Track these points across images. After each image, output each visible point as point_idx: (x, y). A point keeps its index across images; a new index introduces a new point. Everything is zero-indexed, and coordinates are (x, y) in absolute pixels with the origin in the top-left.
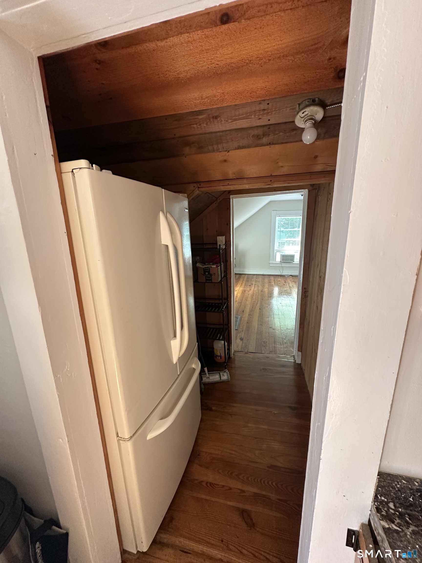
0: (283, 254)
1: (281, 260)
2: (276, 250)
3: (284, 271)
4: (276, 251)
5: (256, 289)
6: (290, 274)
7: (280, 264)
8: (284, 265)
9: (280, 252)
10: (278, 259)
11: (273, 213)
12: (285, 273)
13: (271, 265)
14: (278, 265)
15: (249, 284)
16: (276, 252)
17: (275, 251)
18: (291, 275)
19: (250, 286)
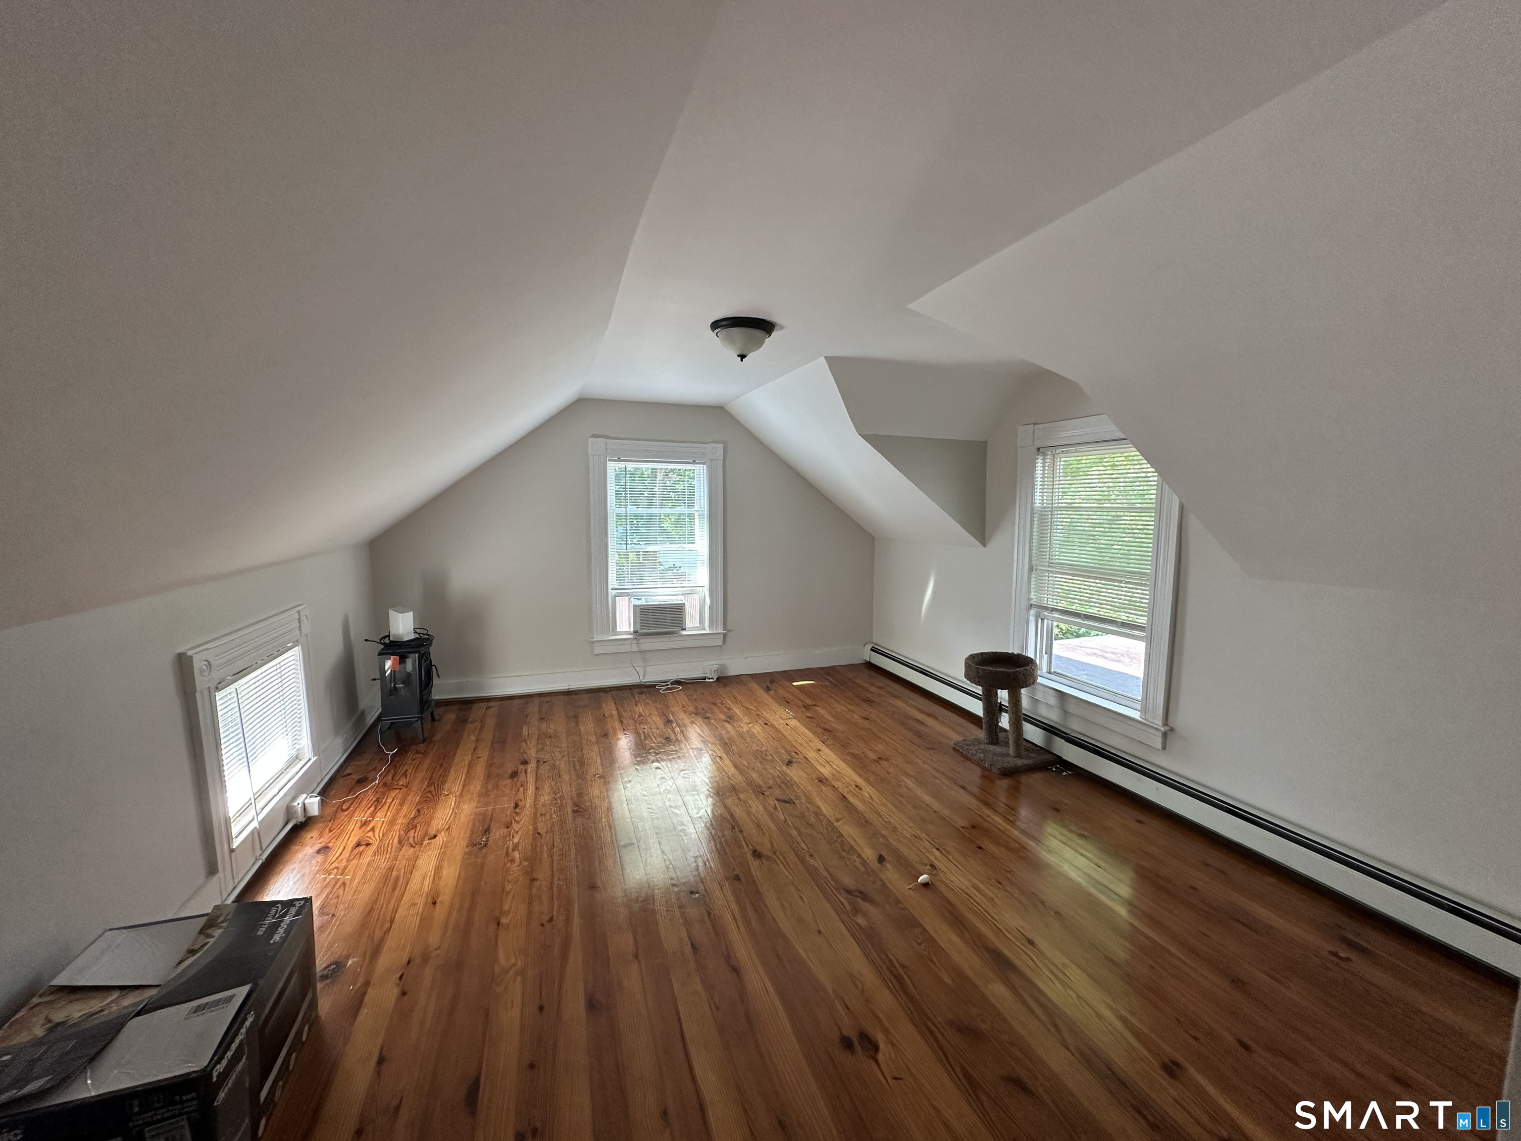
0: (643, 602)
1: (638, 628)
2: (612, 589)
3: (649, 669)
4: (614, 592)
5: (545, 798)
6: (674, 677)
7: (635, 641)
8: (648, 644)
9: (627, 595)
10: (625, 623)
11: (596, 446)
12: (654, 673)
13: (598, 650)
14: (626, 648)
15: (509, 768)
16: (615, 596)
17: (612, 593)
18: (678, 682)
19: (514, 775)
